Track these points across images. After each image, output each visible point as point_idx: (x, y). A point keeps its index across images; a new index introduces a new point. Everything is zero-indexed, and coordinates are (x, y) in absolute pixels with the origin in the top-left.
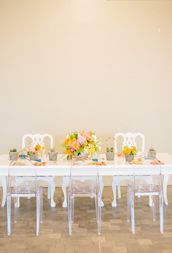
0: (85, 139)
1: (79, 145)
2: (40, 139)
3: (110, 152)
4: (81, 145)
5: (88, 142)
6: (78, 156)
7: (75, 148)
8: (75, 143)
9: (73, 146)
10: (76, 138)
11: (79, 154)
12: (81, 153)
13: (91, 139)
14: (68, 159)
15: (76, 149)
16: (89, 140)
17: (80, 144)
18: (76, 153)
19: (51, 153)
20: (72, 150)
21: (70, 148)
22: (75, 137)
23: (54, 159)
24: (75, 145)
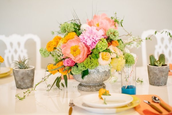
0: (101, 33)
1: (86, 49)
2: (19, 44)
3: (160, 67)
4: (91, 49)
5: (110, 41)
6: (83, 77)
7: (73, 58)
8: (74, 45)
9: (69, 53)
10: (75, 32)
11: (85, 73)
12: (90, 70)
13: (116, 34)
14: (58, 86)
15: (76, 60)
16: (112, 37)
17: (87, 46)
18: (77, 72)
19: (17, 72)
20: (66, 65)
21: (62, 58)
22: (74, 30)
23: (24, 86)
24: (75, 51)
